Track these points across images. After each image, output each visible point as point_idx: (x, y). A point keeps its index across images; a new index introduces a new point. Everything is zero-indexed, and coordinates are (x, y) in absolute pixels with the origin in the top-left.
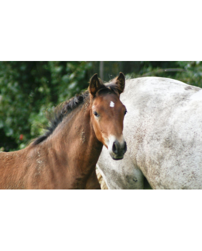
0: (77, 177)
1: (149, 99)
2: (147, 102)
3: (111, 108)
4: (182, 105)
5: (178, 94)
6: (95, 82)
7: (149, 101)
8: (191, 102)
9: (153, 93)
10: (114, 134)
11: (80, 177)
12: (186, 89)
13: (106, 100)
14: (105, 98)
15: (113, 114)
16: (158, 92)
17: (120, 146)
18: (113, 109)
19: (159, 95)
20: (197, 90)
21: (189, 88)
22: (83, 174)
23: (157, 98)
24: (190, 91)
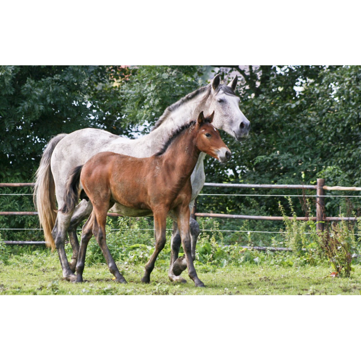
1: (87, 142)
2: (85, 143)
4: (105, 146)
5: (104, 140)
7: (87, 144)
8: (111, 145)
9: (90, 138)
12: (110, 137)
16: (93, 138)
19: (93, 140)
20: (116, 138)
21: (112, 136)
23: (91, 142)
24: (112, 138)
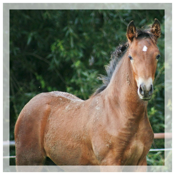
0: (130, 118)
3: (143, 52)
6: (132, 28)
10: (142, 77)
11: (132, 117)
13: (140, 45)
14: (139, 43)
15: (144, 58)
17: (146, 88)
18: (145, 53)
22: (134, 115)
